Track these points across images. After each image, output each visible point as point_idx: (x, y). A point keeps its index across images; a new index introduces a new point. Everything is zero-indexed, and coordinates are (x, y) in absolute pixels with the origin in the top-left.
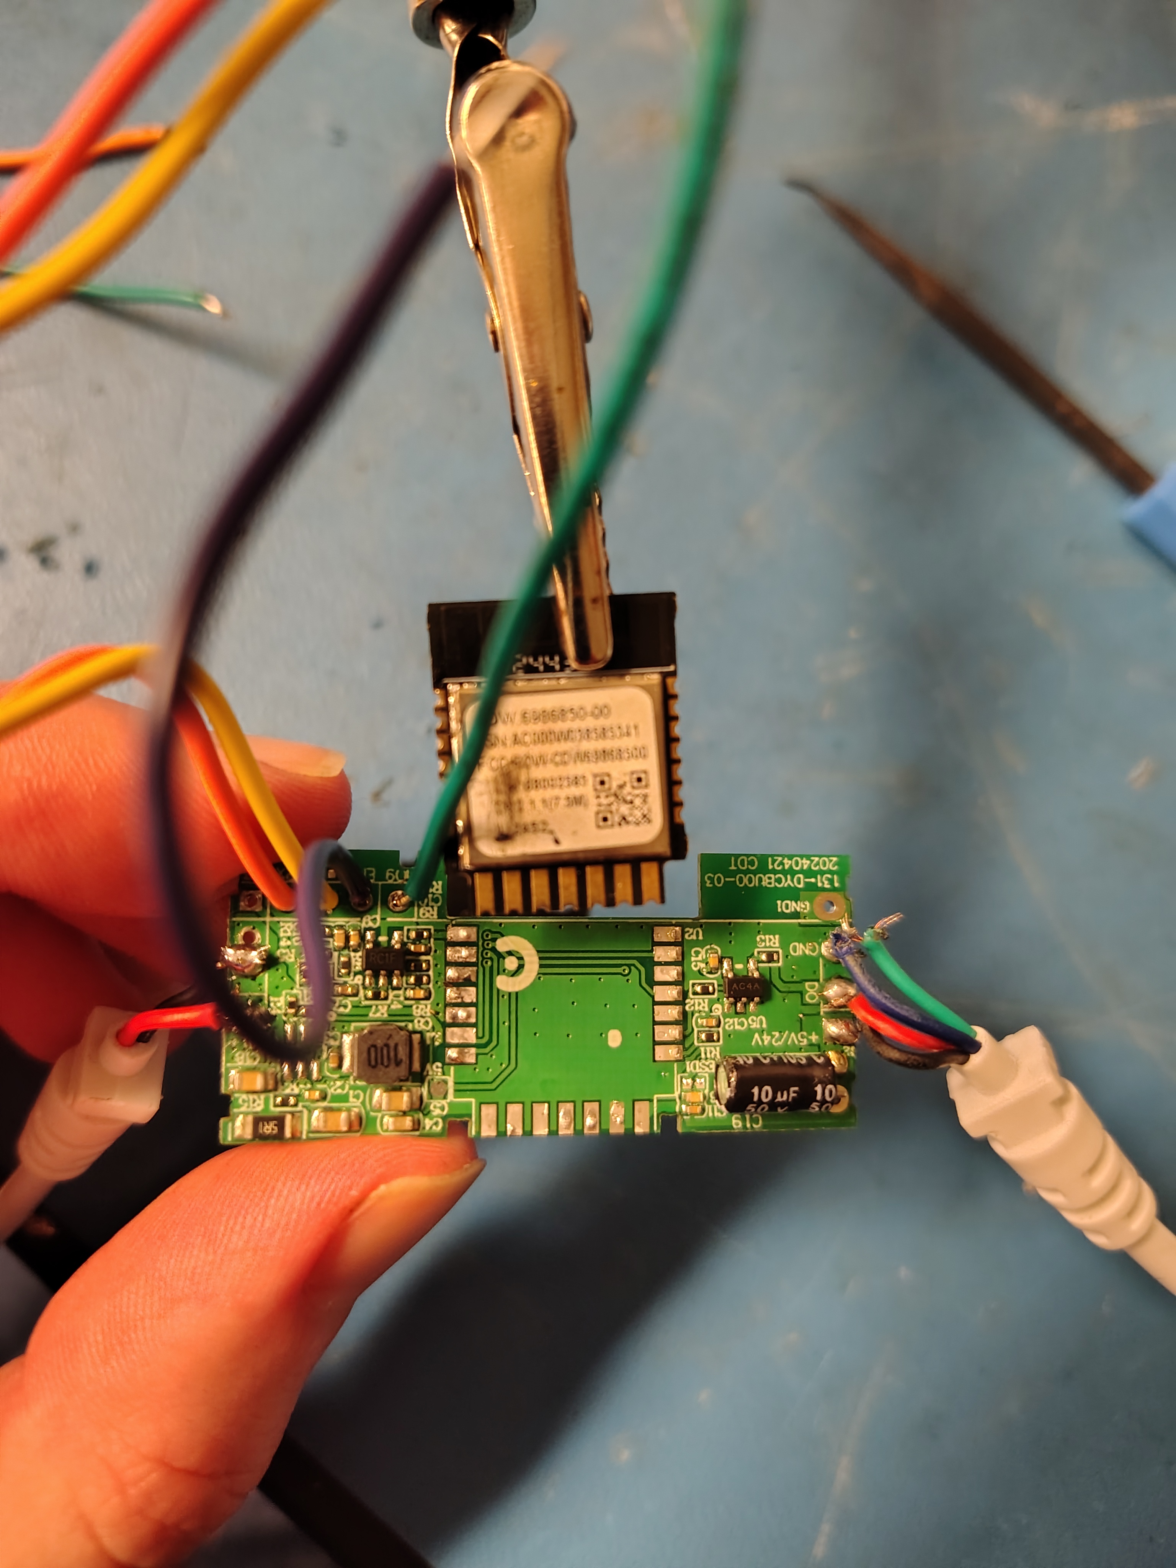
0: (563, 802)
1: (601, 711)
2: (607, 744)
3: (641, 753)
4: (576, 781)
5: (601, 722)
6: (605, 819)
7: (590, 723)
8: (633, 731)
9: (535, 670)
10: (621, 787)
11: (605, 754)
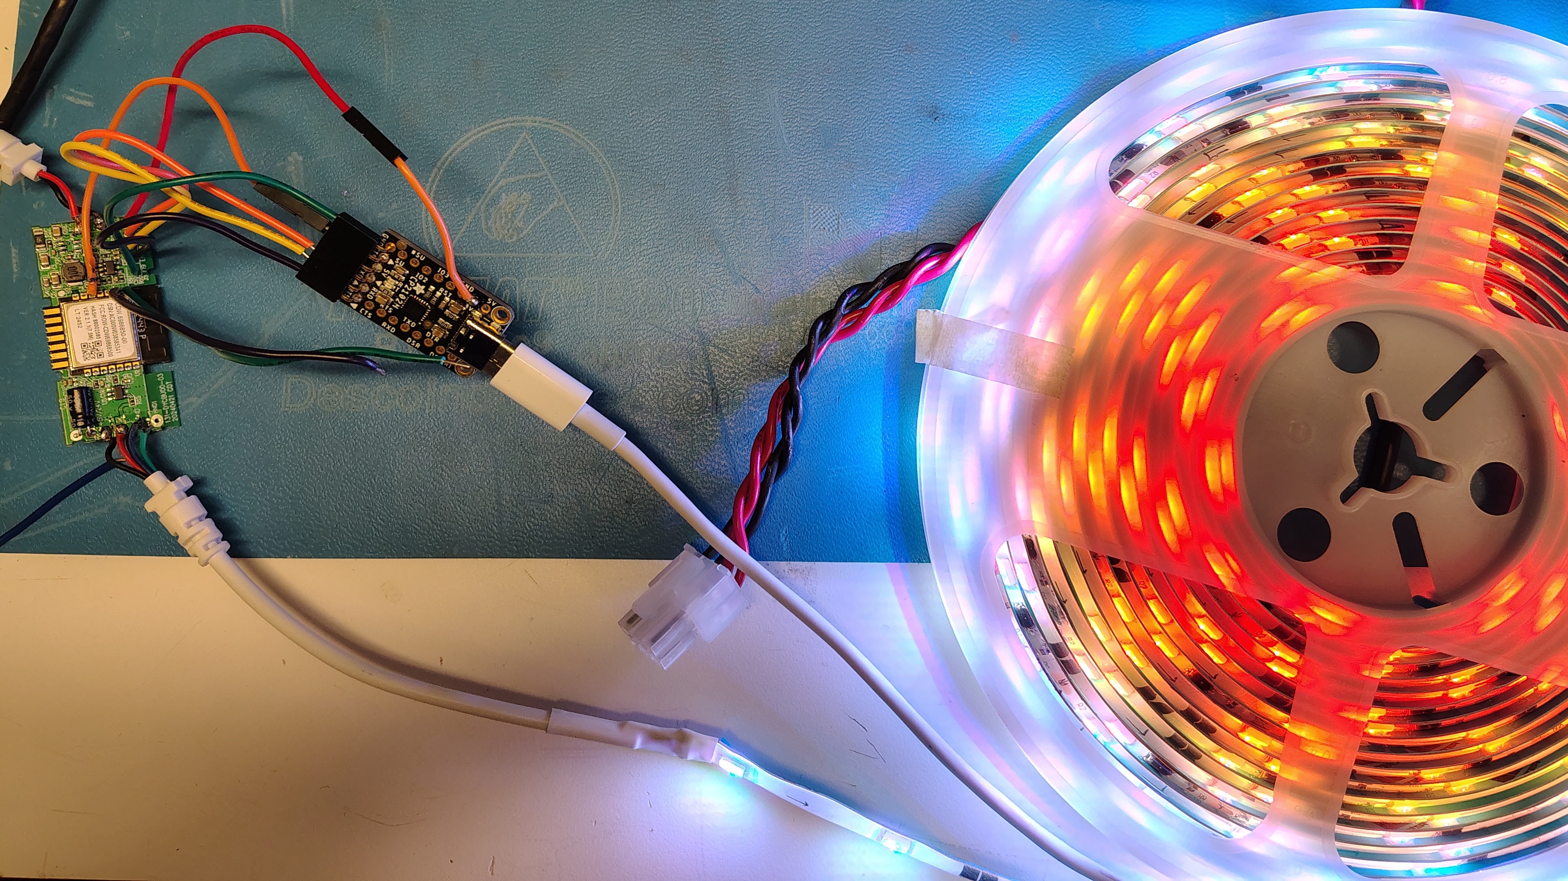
0: (90, 332)
1: (124, 341)
2: (113, 343)
3: (110, 354)
4: (98, 335)
5: (121, 341)
6: (84, 346)
7: (120, 337)
8: (118, 351)
9: (137, 320)
10: (97, 350)
11: (109, 343)
